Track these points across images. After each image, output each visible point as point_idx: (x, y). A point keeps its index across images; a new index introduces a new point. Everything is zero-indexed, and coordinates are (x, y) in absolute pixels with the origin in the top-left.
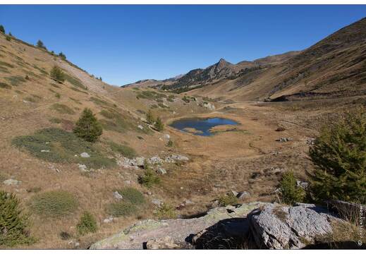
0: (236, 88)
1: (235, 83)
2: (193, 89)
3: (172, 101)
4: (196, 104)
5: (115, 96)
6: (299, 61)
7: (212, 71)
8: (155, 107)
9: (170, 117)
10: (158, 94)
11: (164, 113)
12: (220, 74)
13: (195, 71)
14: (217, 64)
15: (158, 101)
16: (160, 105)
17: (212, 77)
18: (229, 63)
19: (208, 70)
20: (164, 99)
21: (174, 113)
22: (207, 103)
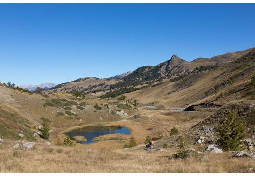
0: (173, 92)
1: (174, 86)
2: (137, 89)
3: (82, 109)
4: (107, 111)
5: (22, 105)
6: (238, 65)
7: (163, 69)
8: (62, 114)
9: (75, 125)
10: (68, 102)
11: (70, 121)
12: (172, 72)
13: (143, 68)
14: (169, 61)
15: (66, 109)
16: (67, 113)
17: (162, 75)
18: (182, 60)
19: (158, 68)
20: (74, 107)
21: (81, 120)
22: (120, 111)
